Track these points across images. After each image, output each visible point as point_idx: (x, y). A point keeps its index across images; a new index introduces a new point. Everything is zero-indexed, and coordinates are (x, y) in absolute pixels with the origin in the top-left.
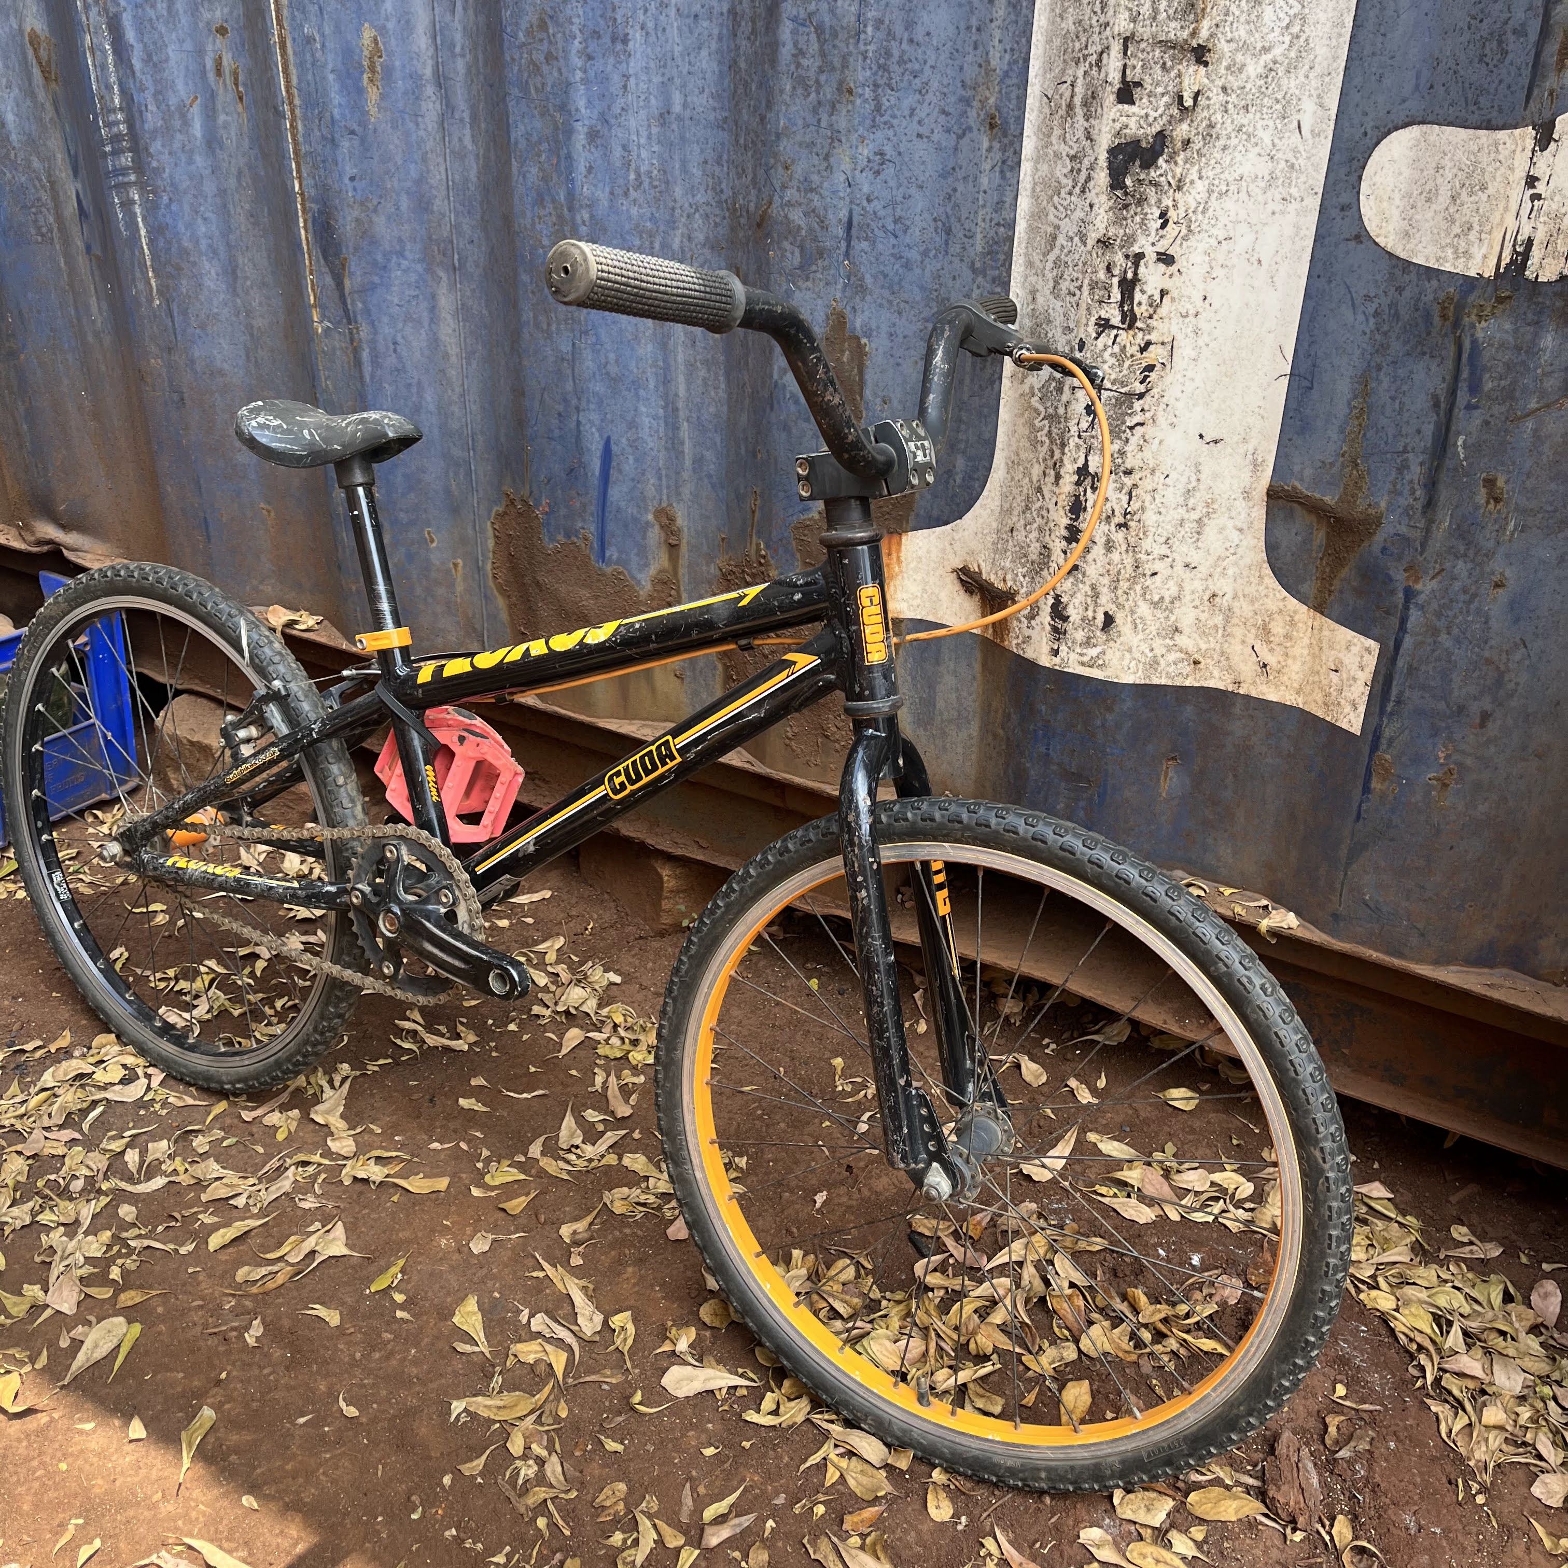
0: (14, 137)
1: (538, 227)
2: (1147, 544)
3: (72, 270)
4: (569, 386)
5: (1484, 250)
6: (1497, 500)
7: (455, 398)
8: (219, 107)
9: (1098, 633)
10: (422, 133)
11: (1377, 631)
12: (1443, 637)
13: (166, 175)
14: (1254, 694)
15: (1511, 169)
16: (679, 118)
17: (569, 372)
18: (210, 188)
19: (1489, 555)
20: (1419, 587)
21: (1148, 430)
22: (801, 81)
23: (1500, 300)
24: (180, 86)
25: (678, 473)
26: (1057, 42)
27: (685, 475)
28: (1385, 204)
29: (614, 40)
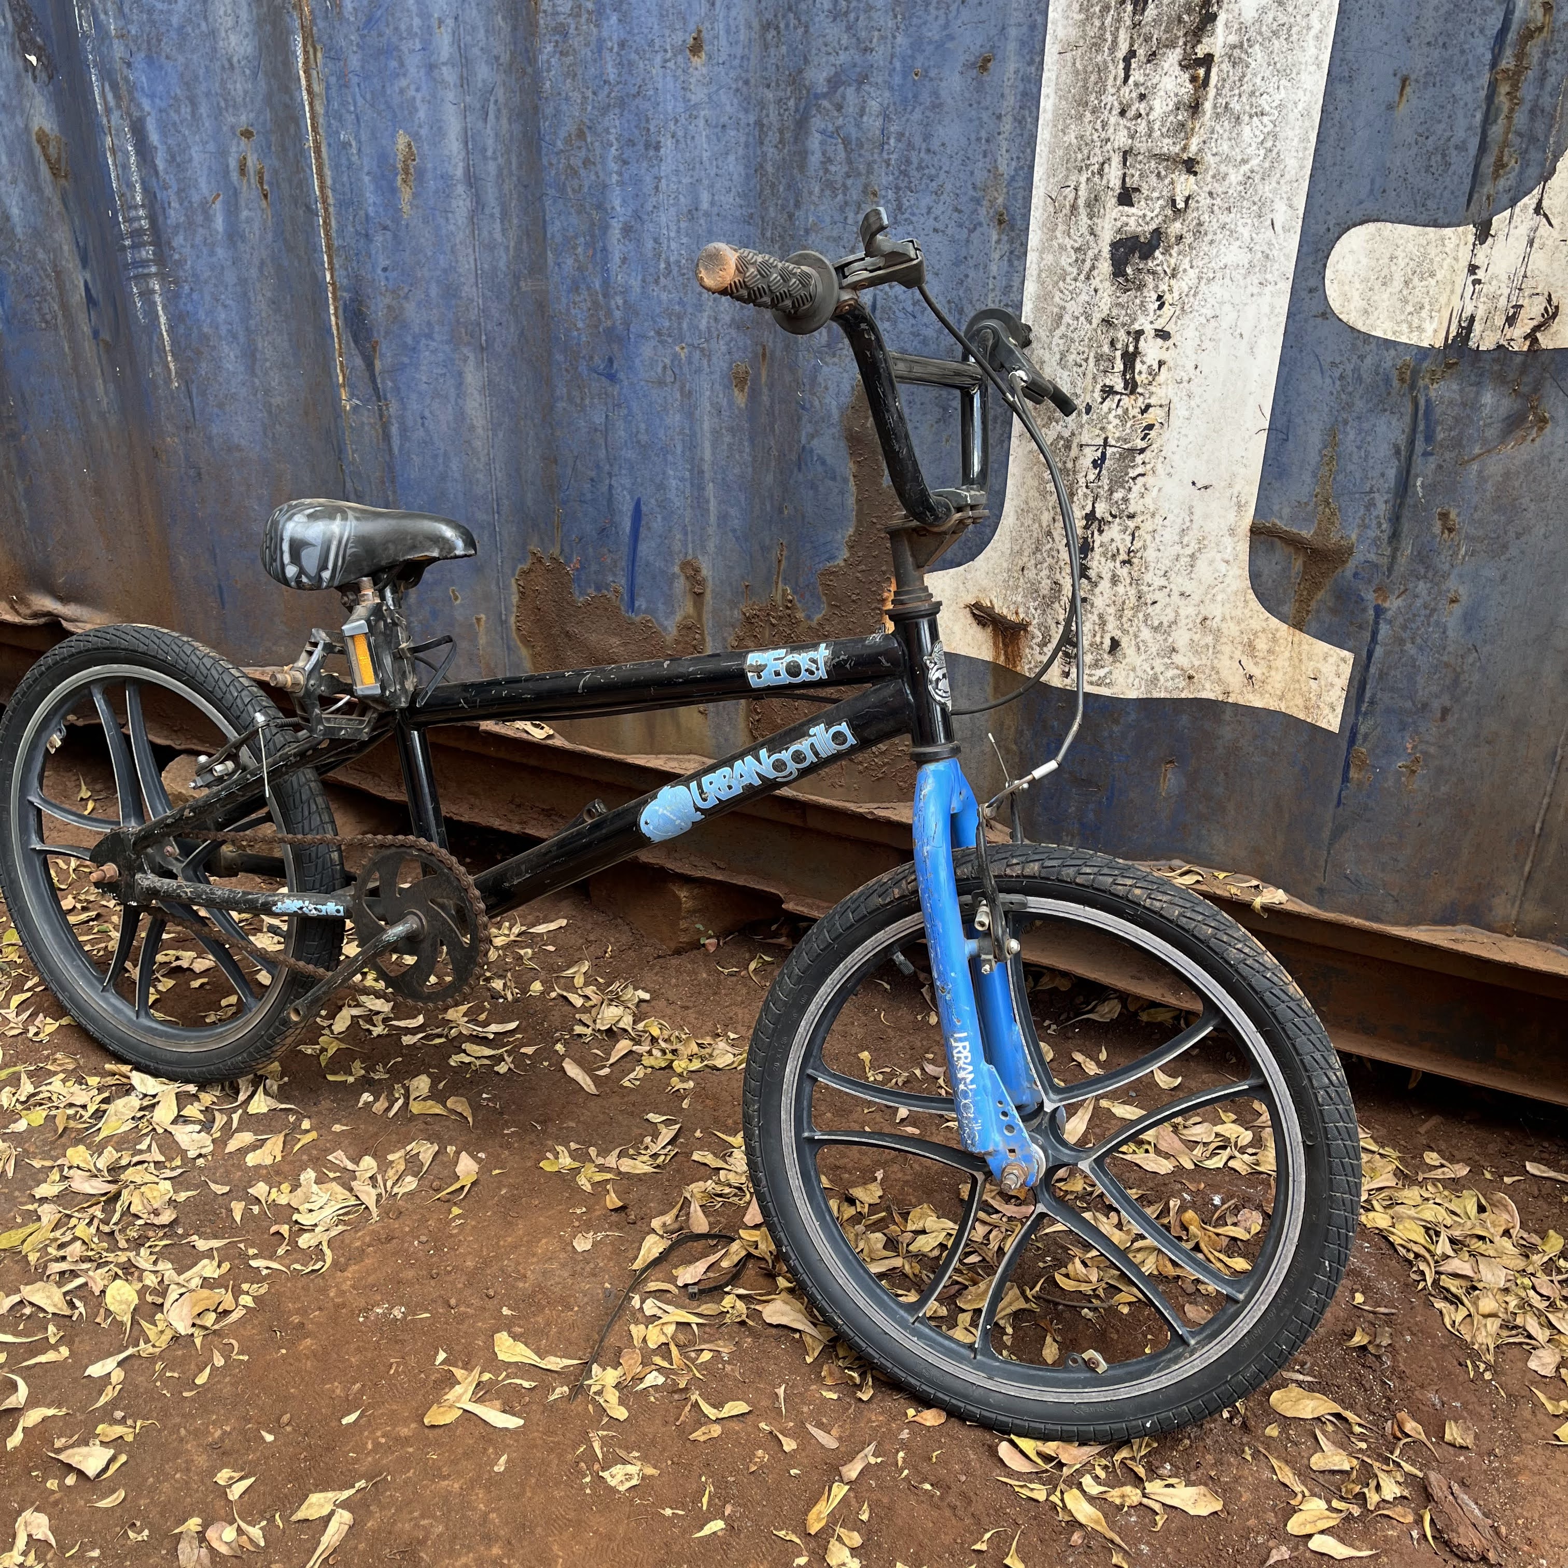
0: (18, 230)
1: (573, 311)
2: (1148, 578)
3: (77, 355)
4: (602, 454)
5: (1434, 325)
6: (1450, 530)
7: (481, 466)
8: (242, 203)
9: (1106, 656)
10: (452, 227)
11: (1351, 644)
12: (1409, 646)
13: (187, 267)
14: (1241, 702)
15: (1456, 259)
16: (707, 214)
17: (602, 441)
18: (230, 277)
19: (1445, 576)
20: (1387, 605)
21: (1149, 480)
22: (829, 185)
23: (1449, 366)
24: (203, 183)
25: (703, 529)
26: (1060, 153)
27: (710, 531)
28: (1346, 288)
29: (647, 146)
